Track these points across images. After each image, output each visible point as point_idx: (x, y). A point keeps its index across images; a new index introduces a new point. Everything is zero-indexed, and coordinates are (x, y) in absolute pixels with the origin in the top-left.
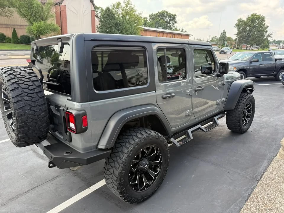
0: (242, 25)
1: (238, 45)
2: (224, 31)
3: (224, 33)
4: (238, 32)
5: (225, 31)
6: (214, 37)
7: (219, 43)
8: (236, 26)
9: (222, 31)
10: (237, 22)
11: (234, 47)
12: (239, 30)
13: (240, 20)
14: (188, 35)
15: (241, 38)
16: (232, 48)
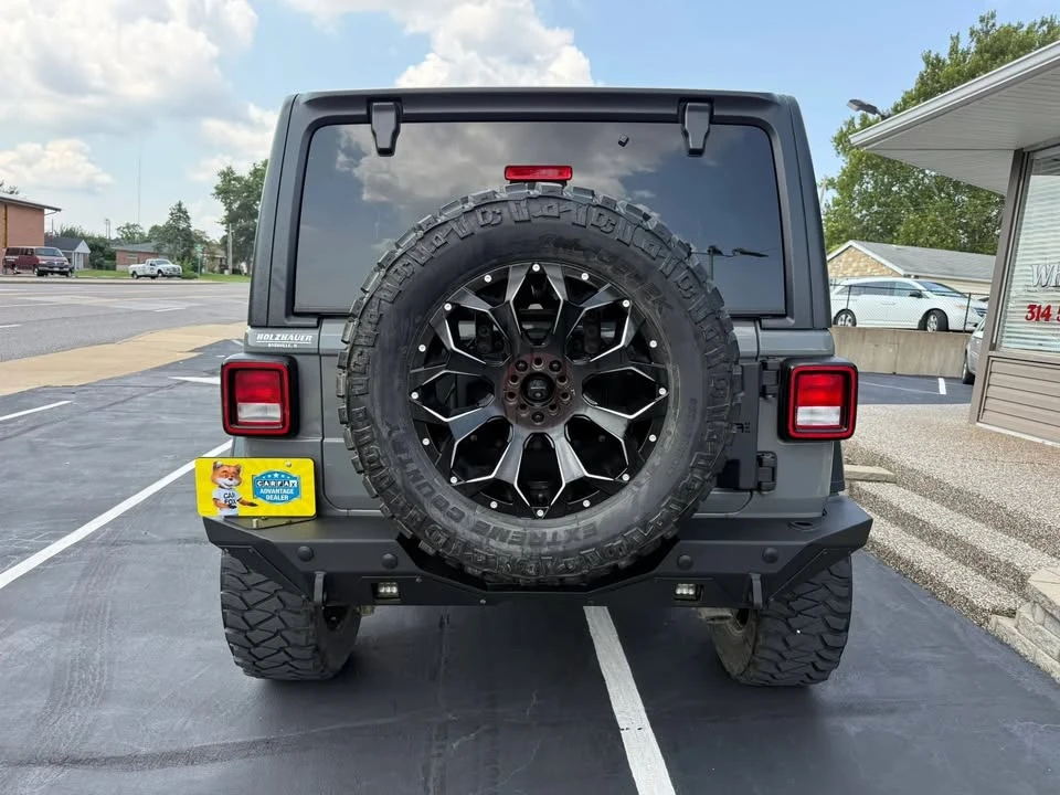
0: (238, 194)
1: (235, 261)
2: (180, 205)
3: (180, 213)
4: (226, 213)
5: (183, 207)
6: (128, 227)
7: (165, 250)
8: (219, 194)
9: (174, 204)
10: (218, 181)
11: (223, 268)
12: (229, 209)
13: (227, 175)
14: (38, 209)
15: (241, 236)
16: (217, 269)
